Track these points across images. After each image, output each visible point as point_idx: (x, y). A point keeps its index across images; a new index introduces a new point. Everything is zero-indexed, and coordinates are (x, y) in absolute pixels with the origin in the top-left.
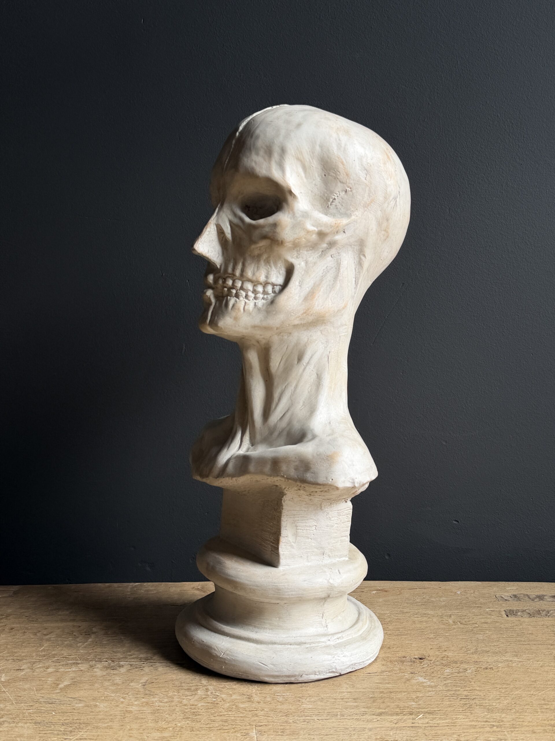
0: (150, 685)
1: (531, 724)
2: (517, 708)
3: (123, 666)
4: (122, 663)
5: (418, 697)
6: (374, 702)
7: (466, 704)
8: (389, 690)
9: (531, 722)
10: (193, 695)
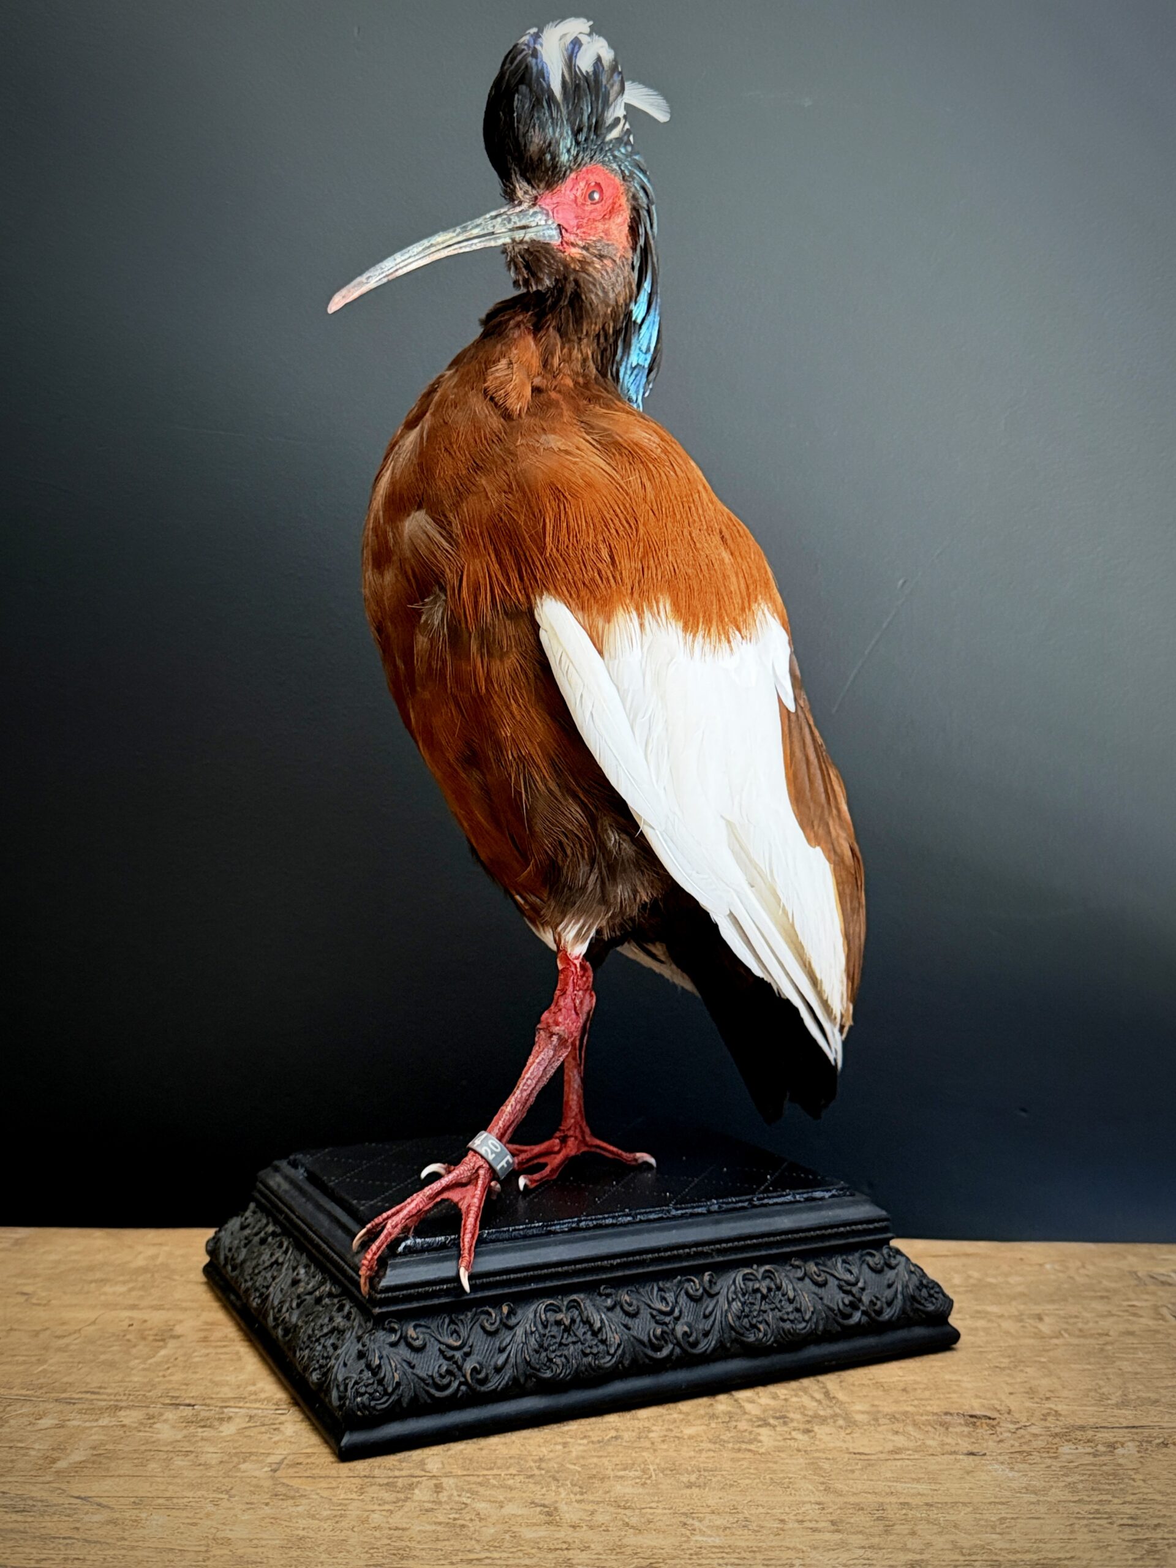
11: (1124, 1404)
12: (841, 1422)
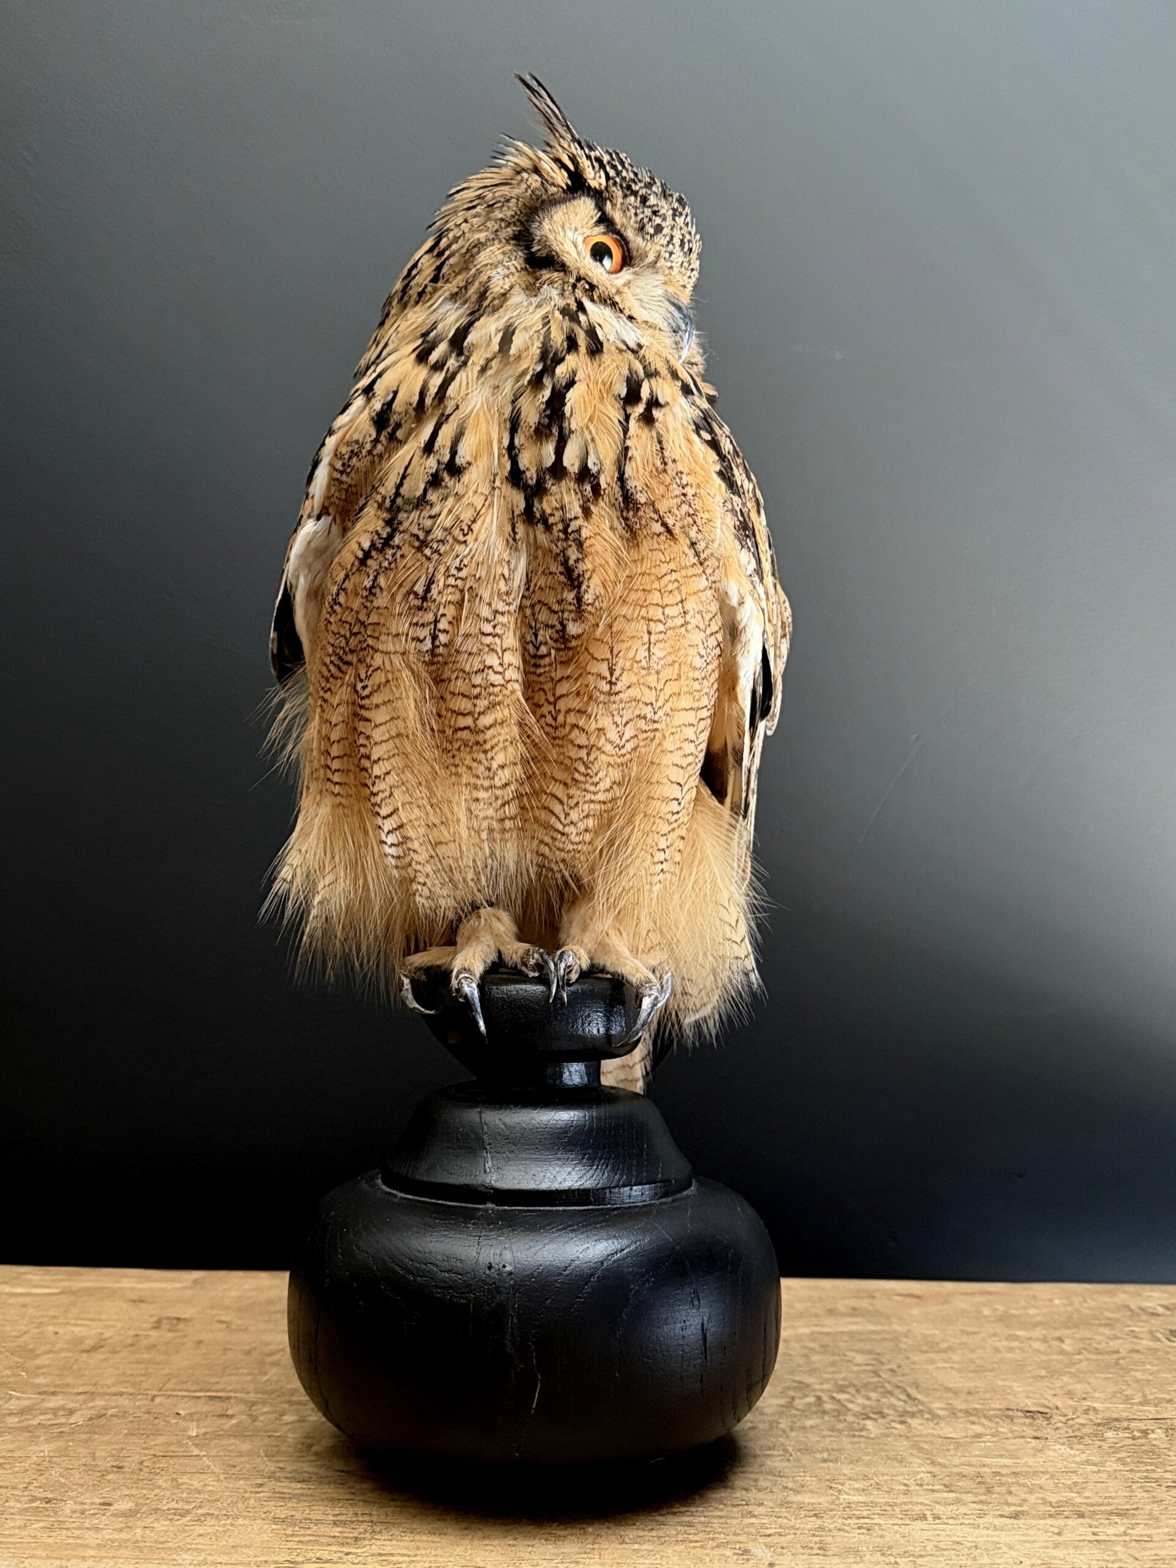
11: (1145, 1402)
12: (927, 1416)
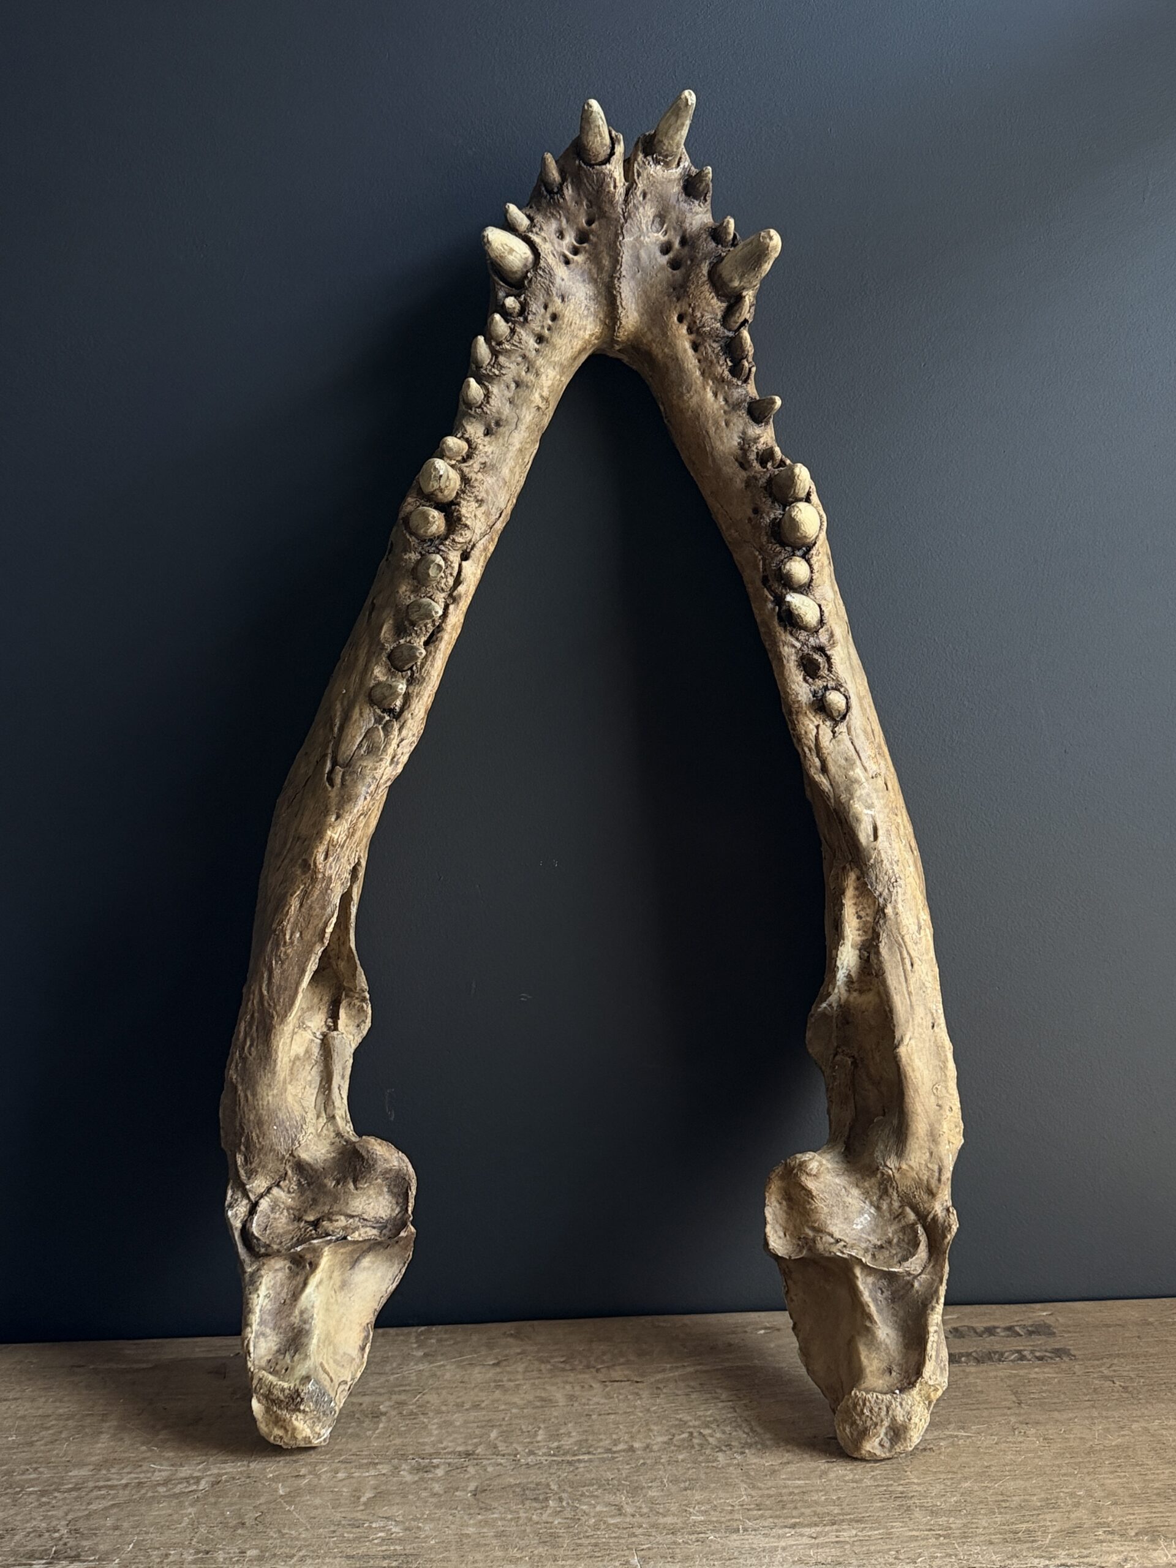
0: (483, 1494)
1: (987, 1531)
2: (968, 1508)
3: (437, 1467)
4: (434, 1461)
5: (839, 1498)
6: (783, 1508)
7: (902, 1505)
8: (801, 1490)
9: (988, 1527)
10: (543, 1508)
